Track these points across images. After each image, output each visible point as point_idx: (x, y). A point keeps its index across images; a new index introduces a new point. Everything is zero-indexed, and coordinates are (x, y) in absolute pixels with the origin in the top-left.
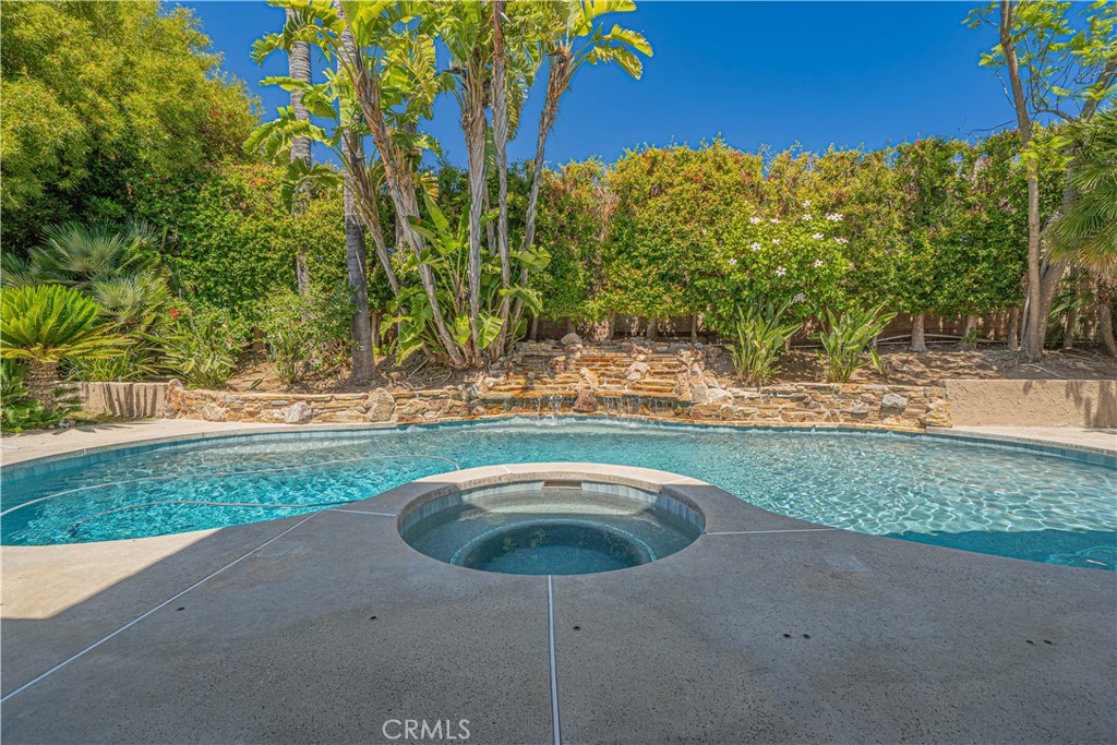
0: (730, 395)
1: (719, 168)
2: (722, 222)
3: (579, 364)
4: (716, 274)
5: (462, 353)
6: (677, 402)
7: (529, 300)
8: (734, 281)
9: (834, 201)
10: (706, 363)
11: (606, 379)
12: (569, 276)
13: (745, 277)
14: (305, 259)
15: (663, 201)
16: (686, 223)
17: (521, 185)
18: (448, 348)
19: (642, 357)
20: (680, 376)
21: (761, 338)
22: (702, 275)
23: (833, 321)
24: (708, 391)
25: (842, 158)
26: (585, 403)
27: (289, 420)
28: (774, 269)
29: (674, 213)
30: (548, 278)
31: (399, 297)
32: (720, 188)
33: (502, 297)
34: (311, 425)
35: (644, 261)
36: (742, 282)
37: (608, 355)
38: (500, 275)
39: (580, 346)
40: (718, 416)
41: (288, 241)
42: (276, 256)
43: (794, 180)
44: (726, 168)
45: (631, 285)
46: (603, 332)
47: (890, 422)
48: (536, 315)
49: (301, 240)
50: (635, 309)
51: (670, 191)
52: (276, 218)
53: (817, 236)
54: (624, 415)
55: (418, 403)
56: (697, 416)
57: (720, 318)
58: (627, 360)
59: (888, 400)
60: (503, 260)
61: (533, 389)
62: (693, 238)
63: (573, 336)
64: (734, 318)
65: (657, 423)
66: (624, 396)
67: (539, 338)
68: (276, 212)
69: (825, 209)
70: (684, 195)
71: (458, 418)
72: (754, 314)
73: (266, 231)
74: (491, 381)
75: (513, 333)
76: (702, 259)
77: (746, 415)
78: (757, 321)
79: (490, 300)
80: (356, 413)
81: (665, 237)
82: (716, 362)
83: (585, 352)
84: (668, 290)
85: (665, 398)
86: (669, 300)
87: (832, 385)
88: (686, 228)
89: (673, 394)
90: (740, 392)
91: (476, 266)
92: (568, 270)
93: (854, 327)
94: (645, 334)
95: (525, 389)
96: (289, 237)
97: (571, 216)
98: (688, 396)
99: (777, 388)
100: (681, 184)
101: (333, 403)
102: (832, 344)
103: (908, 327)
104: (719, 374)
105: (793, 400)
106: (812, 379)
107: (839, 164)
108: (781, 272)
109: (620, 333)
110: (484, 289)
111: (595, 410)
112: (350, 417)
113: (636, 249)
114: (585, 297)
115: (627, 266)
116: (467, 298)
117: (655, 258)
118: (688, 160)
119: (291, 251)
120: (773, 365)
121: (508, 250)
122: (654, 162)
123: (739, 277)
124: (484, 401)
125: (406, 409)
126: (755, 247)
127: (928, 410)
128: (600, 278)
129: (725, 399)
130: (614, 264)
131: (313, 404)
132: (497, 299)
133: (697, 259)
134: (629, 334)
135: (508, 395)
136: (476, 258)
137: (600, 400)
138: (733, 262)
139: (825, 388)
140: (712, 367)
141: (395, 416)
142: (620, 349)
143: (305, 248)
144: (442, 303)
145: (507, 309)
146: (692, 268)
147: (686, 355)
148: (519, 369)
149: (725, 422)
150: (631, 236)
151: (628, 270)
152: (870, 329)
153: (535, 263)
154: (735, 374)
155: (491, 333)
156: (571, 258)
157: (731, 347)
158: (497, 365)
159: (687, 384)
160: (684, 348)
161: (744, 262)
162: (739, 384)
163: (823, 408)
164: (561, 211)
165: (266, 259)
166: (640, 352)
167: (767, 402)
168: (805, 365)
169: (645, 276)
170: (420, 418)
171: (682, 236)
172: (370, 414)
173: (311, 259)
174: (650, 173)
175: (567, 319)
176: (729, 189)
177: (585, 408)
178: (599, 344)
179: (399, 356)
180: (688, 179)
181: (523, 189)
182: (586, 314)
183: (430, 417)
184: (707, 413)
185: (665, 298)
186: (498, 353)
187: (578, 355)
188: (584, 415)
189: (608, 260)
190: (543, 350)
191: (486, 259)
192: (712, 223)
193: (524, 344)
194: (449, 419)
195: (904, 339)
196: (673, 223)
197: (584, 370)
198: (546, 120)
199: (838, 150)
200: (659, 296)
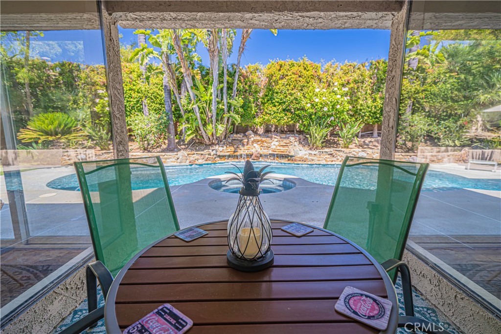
0: (307, 153)
1: (305, 69)
2: (305, 90)
3: (253, 142)
4: (303, 109)
5: (209, 138)
6: (289, 156)
7: (234, 118)
8: (309, 112)
9: (346, 82)
10: (300, 142)
11: (263, 148)
12: (249, 109)
13: (314, 111)
14: (146, 101)
15: (284, 81)
16: (292, 90)
17: (230, 73)
18: (204, 137)
19: (276, 140)
20: (290, 147)
21: (318, 133)
22: (298, 109)
23: (343, 126)
24: (300, 152)
25: (350, 65)
26: (256, 157)
28: (323, 108)
29: (288, 86)
30: (241, 110)
31: (185, 117)
32: (305, 77)
33: (224, 117)
35: (277, 104)
36: (312, 112)
37: (264, 139)
38: (224, 109)
39: (253, 136)
40: (303, 161)
41: (139, 95)
42: (134, 100)
43: (333, 74)
44: (307, 69)
45: (272, 113)
46: (261, 130)
48: (237, 124)
49: (144, 94)
50: (274, 121)
51: (287, 78)
52: (134, 85)
53: (339, 96)
54: (270, 161)
55: (196, 157)
56: (295, 160)
57: (304, 126)
58: (271, 141)
59: (362, 154)
60: (225, 103)
61: (237, 152)
62: (295, 96)
63: (250, 132)
64: (309, 125)
65: (281, 163)
66: (270, 154)
67: (237, 133)
68: (134, 82)
69: (343, 85)
70: (292, 80)
71: (210, 162)
72: (316, 124)
73: (130, 90)
74: (221, 149)
75: (228, 131)
76: (298, 103)
77: (313, 160)
78: (317, 127)
79: (220, 118)
80: (174, 160)
81: (285, 95)
82: (303, 141)
83: (255, 138)
84: (286, 115)
85: (285, 154)
86: (286, 119)
87: (342, 149)
88: (293, 92)
89: (287, 153)
90: (311, 152)
91: (215, 106)
92: (249, 107)
93: (350, 129)
94: (277, 131)
95: (234, 152)
96: (139, 93)
97: (250, 86)
98: (292, 154)
99: (323, 151)
100: (291, 75)
101: (166, 157)
102: (343, 135)
103: (372, 129)
104: (304, 146)
105: (329, 154)
106: (336, 148)
107: (349, 68)
108: (326, 109)
109: (267, 131)
110: (217, 114)
111: (259, 159)
113: (274, 99)
114: (255, 117)
115: (271, 106)
116: (211, 118)
117: (281, 103)
118: (294, 66)
119: (140, 98)
120: (322, 143)
121: (227, 99)
122: (281, 66)
123: (311, 110)
124: (219, 156)
125: (191, 159)
126: (317, 100)
128: (260, 110)
129: (305, 155)
130: (266, 105)
132: (222, 118)
133: (296, 103)
134: (271, 131)
135: (228, 154)
136: (215, 102)
137: (261, 156)
138: (309, 105)
139: (339, 150)
140: (301, 144)
141: (188, 161)
142: (268, 137)
143: (146, 97)
144: (202, 119)
145: (226, 121)
146: (295, 107)
147: (292, 139)
148: (231, 144)
149: (305, 163)
150: (272, 95)
151: (271, 107)
152: (356, 129)
153: (237, 105)
154: (309, 146)
155: (221, 130)
156: (250, 102)
157: (308, 136)
158: (222, 143)
159: (292, 149)
160: (292, 137)
161: (313, 105)
162: (310, 149)
164: (246, 84)
165: (130, 101)
166: (275, 138)
167: (320, 155)
168: (335, 143)
169: (277, 110)
170: (197, 162)
171: (291, 95)
172: (179, 160)
173: (149, 102)
174: (280, 70)
175: (247, 125)
176: (309, 77)
177: (256, 158)
178: (260, 135)
179: (186, 139)
180: (293, 73)
181: (231, 75)
182: (255, 123)
183: (200, 162)
184: (299, 159)
185: (285, 118)
186: (222, 138)
187: (252, 139)
188: (255, 161)
189: (263, 104)
190: (239, 137)
191: (218, 103)
192: (302, 90)
193: (232, 135)
194: (207, 162)
195: (371, 133)
196: (288, 90)
197: (255, 145)
198: (241, 50)
199: (349, 62)
200: (283, 117)
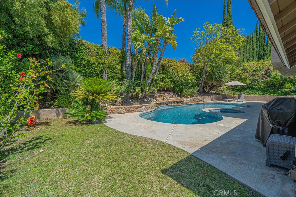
13: (185, 82)
34: (146, 111)
47: (200, 102)
49: (107, 66)
52: (100, 59)
54: (173, 105)
59: (201, 99)
65: (178, 105)
73: (97, 62)
77: (189, 103)
105: (192, 100)
108: (190, 82)
112: (150, 109)
127: (204, 100)
131: (146, 107)
142: (162, 93)
152: (196, 90)
163: (195, 101)
166: (166, 94)
184: (185, 103)
188: (167, 105)
200: (170, 84)
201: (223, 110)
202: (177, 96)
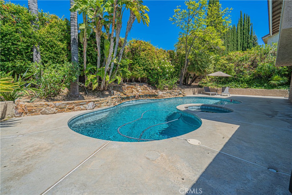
6: (155, 95)
24: (159, 93)
27: (89, 108)
34: (95, 109)
47: (180, 96)
54: (145, 99)
59: (180, 92)
62: (150, 62)
65: (151, 100)
70: (149, 52)
71: (120, 103)
77: (165, 97)
78: (162, 79)
80: (106, 104)
85: (153, 94)
98: (157, 94)
101: (100, 102)
105: (170, 93)
108: (167, 71)
111: (139, 98)
112: (104, 105)
113: (140, 62)
118: (147, 45)
122: (141, 43)
123: (160, 71)
124: (122, 98)
127: (184, 94)
131: (96, 102)
138: (158, 68)
141: (113, 104)
146: (149, 68)
149: (163, 98)
152: (175, 81)
159: (154, 91)
160: (143, 84)
163: (173, 94)
166: (137, 85)
167: (167, 94)
170: (116, 104)
172: (108, 104)
177: (137, 98)
180: (149, 49)
184: (160, 97)
188: (137, 100)
190: (116, 85)
197: (134, 90)
200: (143, 73)
201: (204, 107)
202: (151, 88)
